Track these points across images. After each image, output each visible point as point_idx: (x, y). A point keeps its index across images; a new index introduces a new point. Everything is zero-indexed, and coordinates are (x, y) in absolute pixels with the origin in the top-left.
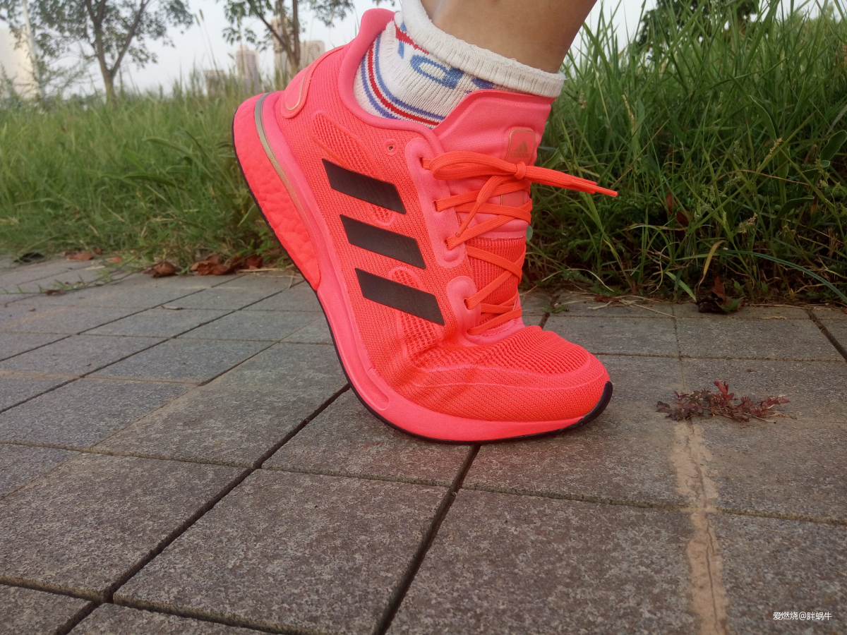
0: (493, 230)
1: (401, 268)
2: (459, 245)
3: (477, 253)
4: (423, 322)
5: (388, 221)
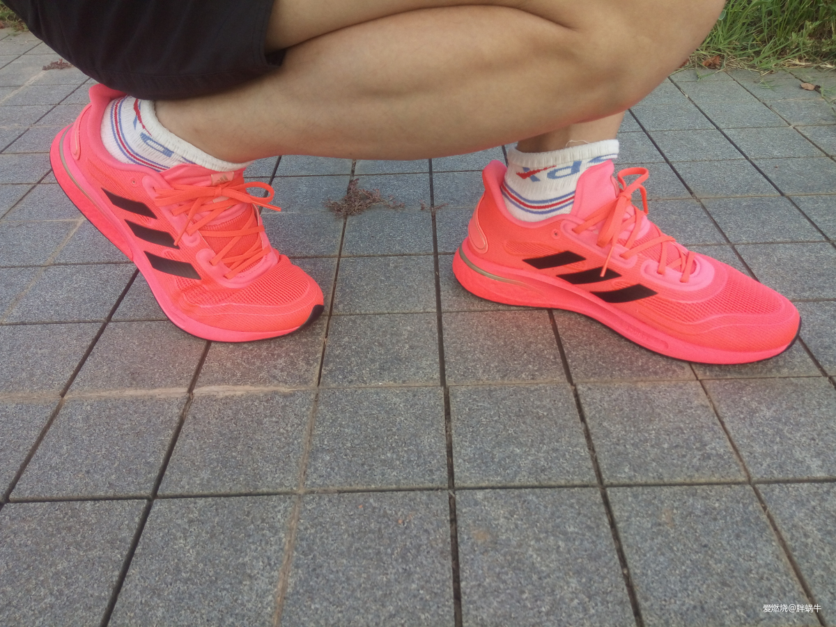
0: (213, 220)
1: (167, 250)
2: (195, 232)
3: (207, 234)
4: (188, 280)
5: (150, 224)
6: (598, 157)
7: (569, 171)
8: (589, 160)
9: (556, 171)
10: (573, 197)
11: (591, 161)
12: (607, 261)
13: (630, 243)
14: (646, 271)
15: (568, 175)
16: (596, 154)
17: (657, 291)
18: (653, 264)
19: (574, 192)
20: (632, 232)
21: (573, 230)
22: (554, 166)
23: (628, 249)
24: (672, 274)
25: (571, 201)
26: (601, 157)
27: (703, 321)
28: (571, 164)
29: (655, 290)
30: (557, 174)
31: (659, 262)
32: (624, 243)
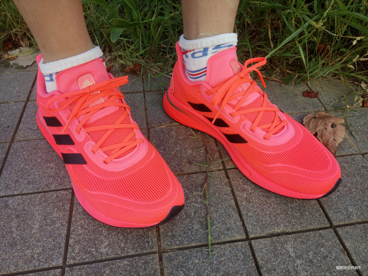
1: (68, 148)
6: (219, 46)
7: (201, 54)
8: (213, 47)
9: (195, 53)
10: (206, 71)
11: (214, 49)
12: (219, 112)
13: (237, 108)
14: (243, 127)
15: (201, 57)
16: (217, 43)
17: (248, 141)
18: (248, 123)
19: (206, 68)
20: (239, 101)
21: (205, 92)
22: (193, 50)
23: (235, 111)
24: (260, 132)
25: (204, 73)
26: (220, 45)
27: (271, 166)
28: (202, 50)
29: (247, 140)
30: (196, 55)
31: (253, 123)
32: (234, 107)
